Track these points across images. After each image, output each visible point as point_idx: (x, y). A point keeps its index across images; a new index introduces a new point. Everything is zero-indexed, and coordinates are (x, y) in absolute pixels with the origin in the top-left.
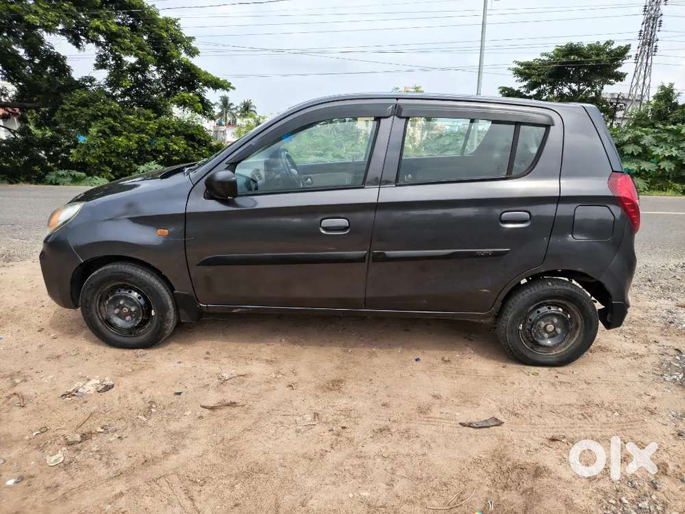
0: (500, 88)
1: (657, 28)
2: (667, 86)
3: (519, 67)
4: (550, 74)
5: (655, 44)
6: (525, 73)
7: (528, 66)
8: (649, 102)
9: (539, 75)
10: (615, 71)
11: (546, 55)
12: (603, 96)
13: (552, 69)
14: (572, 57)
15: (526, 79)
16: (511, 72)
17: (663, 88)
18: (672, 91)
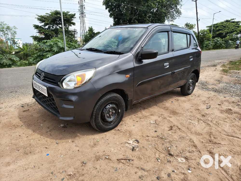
0: (33, 25)
1: (84, 9)
2: (90, 27)
3: (39, 17)
4: (51, 21)
5: (84, 14)
6: (42, 20)
7: (42, 17)
8: (87, 32)
9: (48, 21)
10: (72, 22)
11: (48, 14)
12: (69, 30)
13: (52, 19)
14: (58, 15)
15: (43, 22)
16: (37, 19)
17: (89, 28)
18: (92, 29)
